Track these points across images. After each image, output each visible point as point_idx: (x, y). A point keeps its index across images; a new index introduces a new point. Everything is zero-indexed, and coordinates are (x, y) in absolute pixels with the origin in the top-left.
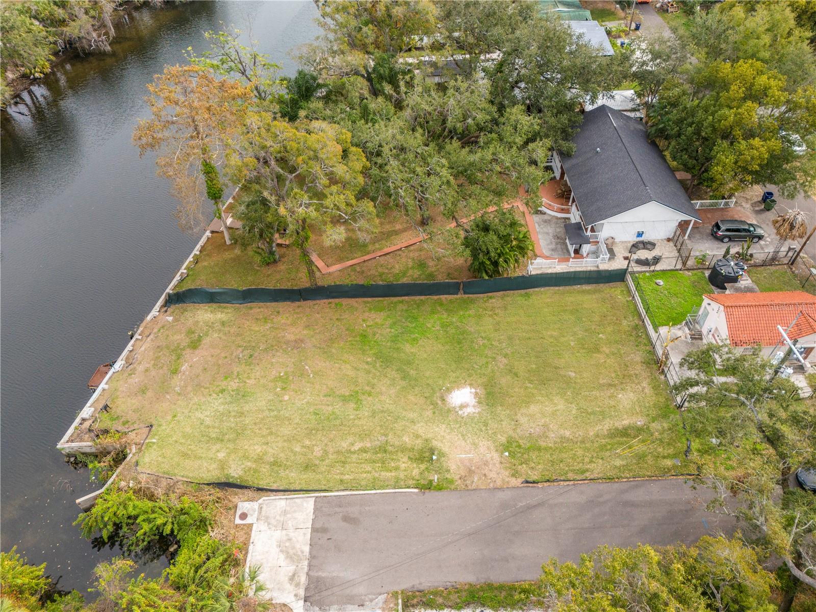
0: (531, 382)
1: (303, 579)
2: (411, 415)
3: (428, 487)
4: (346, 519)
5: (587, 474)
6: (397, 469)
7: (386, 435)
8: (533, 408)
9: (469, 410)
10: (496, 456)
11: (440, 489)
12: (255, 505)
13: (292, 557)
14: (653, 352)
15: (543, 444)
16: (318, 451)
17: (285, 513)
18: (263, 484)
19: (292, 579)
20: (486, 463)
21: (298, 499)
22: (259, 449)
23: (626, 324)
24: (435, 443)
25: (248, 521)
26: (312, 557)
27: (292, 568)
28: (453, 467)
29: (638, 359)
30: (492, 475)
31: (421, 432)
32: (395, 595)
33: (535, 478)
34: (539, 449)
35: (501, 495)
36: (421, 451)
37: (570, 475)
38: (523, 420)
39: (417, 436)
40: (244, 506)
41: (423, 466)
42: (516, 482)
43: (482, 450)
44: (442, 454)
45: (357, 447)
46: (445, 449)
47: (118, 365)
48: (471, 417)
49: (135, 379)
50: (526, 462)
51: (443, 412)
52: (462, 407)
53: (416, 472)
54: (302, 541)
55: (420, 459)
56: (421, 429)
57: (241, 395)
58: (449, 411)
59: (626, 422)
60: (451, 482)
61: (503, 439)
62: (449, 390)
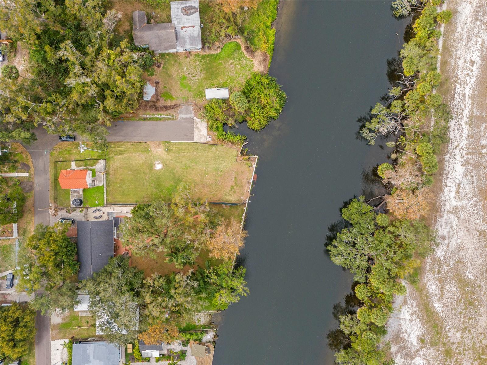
0: (140, 170)
1: (195, 123)
2: (172, 162)
3: (168, 142)
4: (187, 136)
5: (131, 144)
6: (176, 148)
7: (178, 156)
8: (141, 162)
9: (157, 162)
10: (152, 149)
11: (166, 142)
12: (208, 140)
13: (198, 128)
14: (106, 177)
15: (141, 152)
16: (195, 153)
17: (201, 138)
18: (207, 146)
19: (197, 124)
20: (155, 147)
21: (198, 141)
22: (209, 154)
23: (110, 188)
24: (166, 153)
25: (209, 136)
26: (193, 128)
27: (198, 126)
28: (162, 147)
29: (111, 175)
30: (153, 145)
31: (170, 157)
32: (176, 120)
33: (144, 143)
34: (142, 151)
35: (152, 140)
36: (170, 152)
37: (135, 144)
38: (144, 159)
39: (170, 155)
40: (210, 140)
41: (170, 148)
42: (148, 143)
43: (155, 151)
44: (165, 150)
45: (185, 154)
46: (164, 151)
47: (251, 181)
48: (157, 160)
49: (245, 176)
50: (146, 148)
51: (164, 162)
52: (159, 164)
53: (171, 146)
54: (196, 131)
55: (170, 150)
56: (170, 158)
57: (216, 169)
58: (162, 162)
59: (119, 156)
60: (163, 143)
61: (150, 154)
62: (162, 169)
